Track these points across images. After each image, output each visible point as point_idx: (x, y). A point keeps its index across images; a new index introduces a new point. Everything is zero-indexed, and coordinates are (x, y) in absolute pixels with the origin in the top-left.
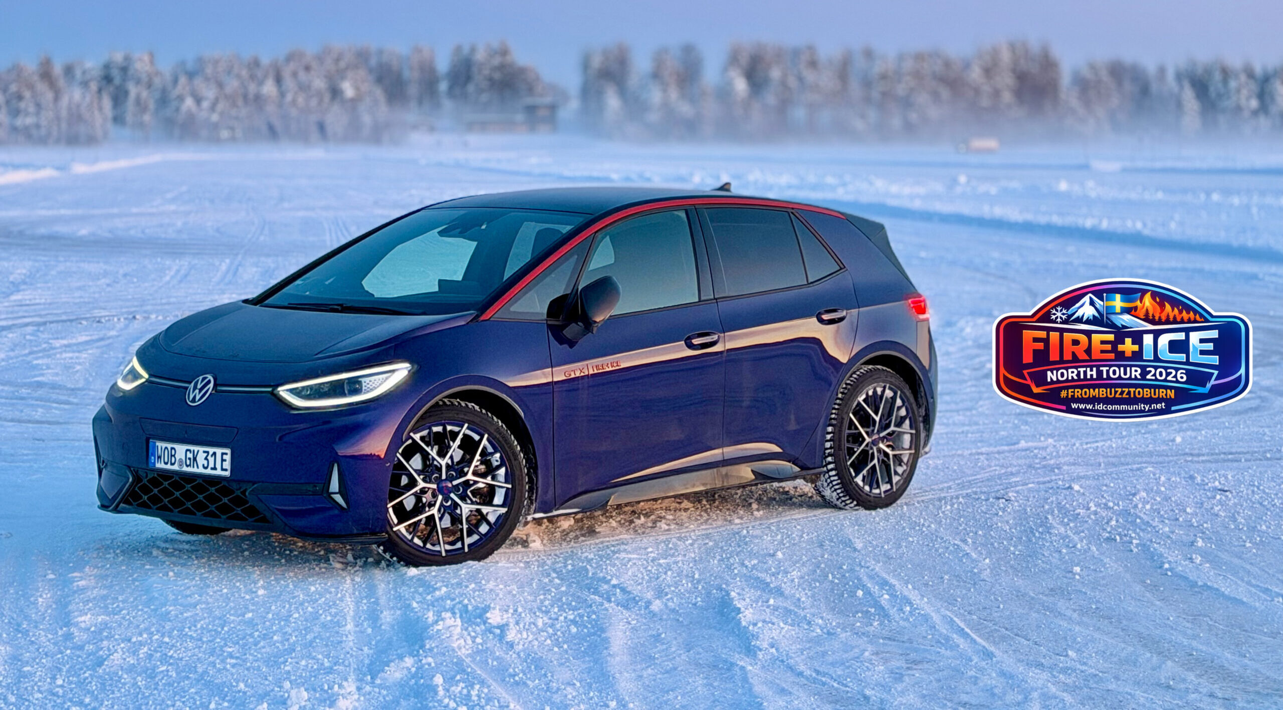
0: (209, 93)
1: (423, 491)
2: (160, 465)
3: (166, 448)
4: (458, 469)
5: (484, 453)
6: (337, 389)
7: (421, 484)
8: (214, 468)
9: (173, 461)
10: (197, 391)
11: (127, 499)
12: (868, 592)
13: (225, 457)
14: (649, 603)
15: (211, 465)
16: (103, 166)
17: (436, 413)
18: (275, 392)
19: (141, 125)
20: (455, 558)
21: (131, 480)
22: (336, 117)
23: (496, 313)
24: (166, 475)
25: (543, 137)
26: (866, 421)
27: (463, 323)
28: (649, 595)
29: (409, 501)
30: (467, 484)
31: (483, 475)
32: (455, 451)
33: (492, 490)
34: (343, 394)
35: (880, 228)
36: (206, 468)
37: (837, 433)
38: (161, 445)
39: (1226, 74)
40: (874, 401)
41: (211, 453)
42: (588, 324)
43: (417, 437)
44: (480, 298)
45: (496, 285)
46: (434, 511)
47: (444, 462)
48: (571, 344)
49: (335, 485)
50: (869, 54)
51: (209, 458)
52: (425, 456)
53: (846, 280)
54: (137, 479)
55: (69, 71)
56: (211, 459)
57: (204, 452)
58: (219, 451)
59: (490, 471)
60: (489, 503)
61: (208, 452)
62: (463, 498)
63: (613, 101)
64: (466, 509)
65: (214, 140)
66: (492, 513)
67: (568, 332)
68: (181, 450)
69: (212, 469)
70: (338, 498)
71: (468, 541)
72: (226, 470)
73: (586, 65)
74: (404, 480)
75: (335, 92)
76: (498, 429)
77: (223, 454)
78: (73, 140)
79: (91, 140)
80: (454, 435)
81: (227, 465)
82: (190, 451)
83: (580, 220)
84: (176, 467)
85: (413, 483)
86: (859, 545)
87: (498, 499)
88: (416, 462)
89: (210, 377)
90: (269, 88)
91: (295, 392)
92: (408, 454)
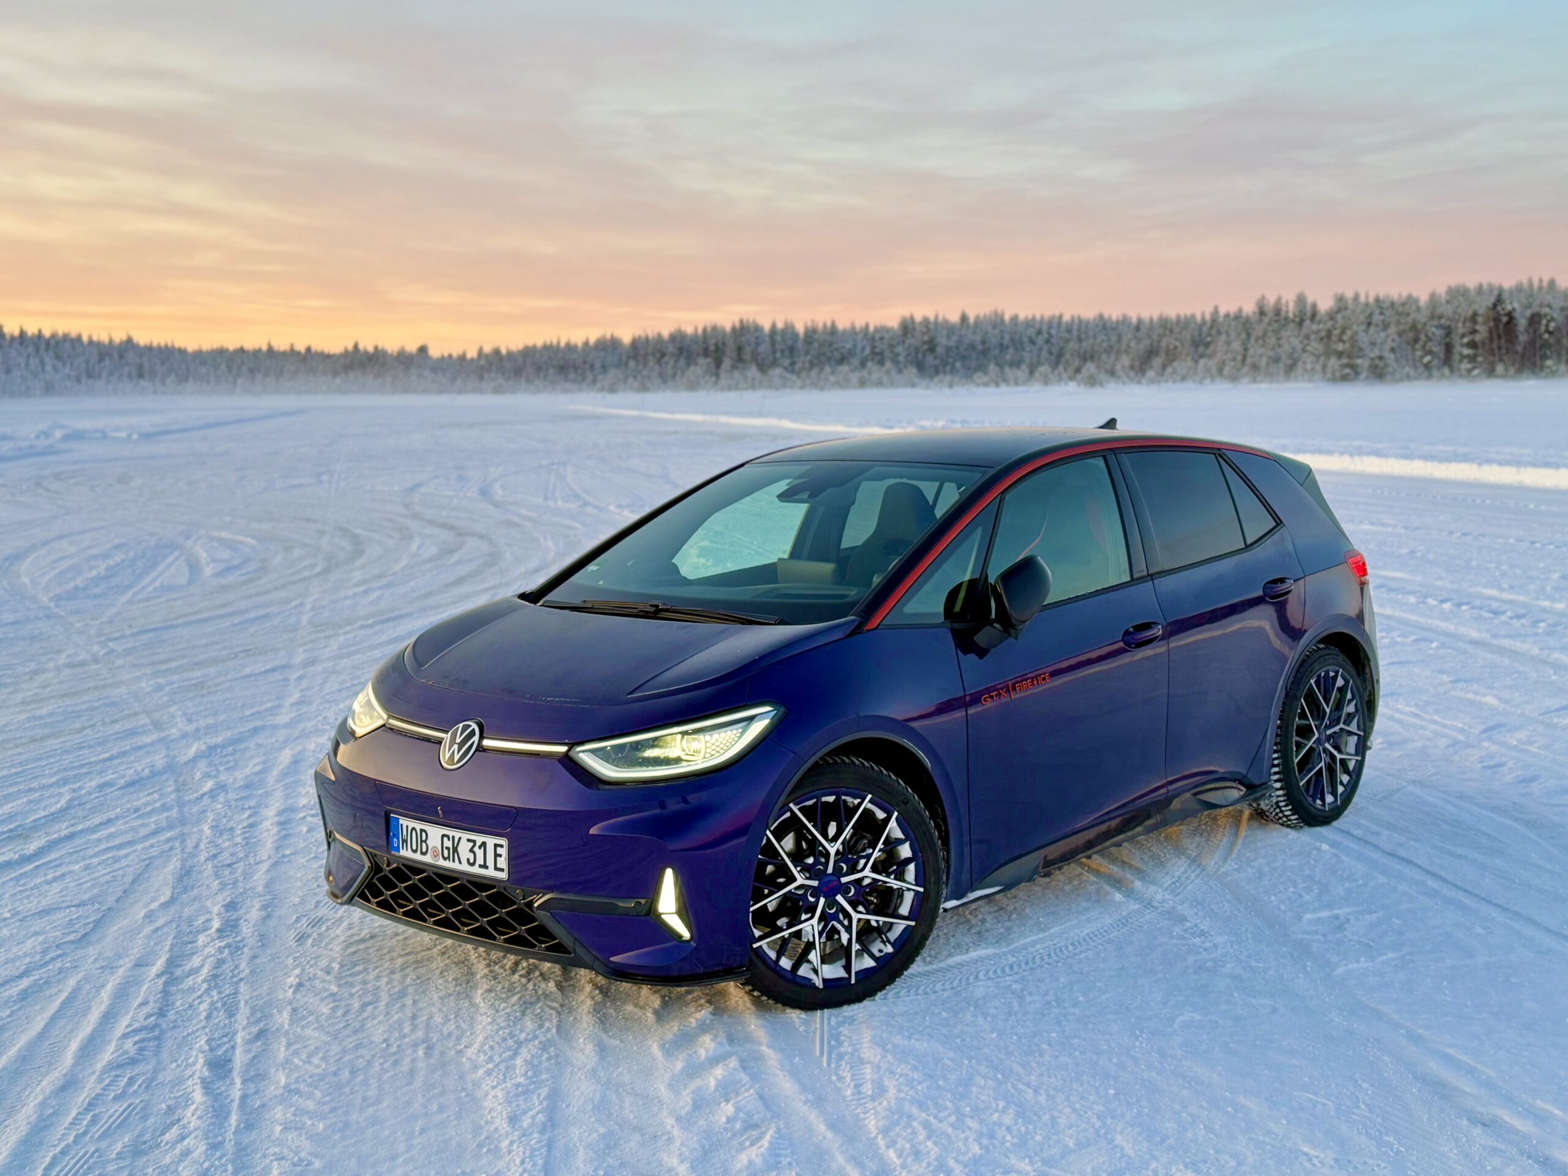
2: (406, 853)
3: (413, 829)
5: (890, 840)
8: (484, 866)
9: (424, 850)
10: (456, 747)
11: (363, 891)
13: (499, 850)
15: (480, 861)
18: (571, 753)
21: (366, 869)
23: (885, 617)
24: (415, 868)
27: (841, 633)
30: (861, 883)
35: (1308, 472)
36: (473, 864)
38: (406, 823)
41: (478, 843)
43: (794, 810)
47: (832, 847)
49: (668, 900)
51: (476, 849)
53: (1284, 539)
54: (376, 868)
56: (480, 853)
57: (469, 840)
58: (491, 841)
61: (474, 842)
62: (855, 902)
67: (979, 638)
68: (435, 833)
69: (480, 866)
70: (676, 925)
72: (502, 870)
77: (496, 846)
80: (850, 809)
81: (503, 862)
82: (448, 837)
84: (428, 859)
87: (904, 908)
89: (474, 726)
91: (601, 755)
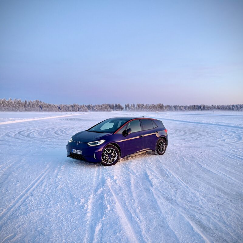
0: (96, 107)
1: (106, 156)
2: (73, 152)
4: (111, 153)
5: (114, 151)
6: (95, 143)
7: (106, 155)
10: (78, 143)
11: (70, 156)
12: (165, 172)
14: (136, 174)
16: (87, 113)
17: (108, 146)
18: (87, 143)
19: (91, 110)
20: (110, 165)
22: (106, 110)
23: (116, 133)
24: (74, 153)
25: (122, 111)
26: (160, 145)
27: (111, 134)
28: (136, 172)
29: (105, 157)
30: (112, 155)
31: (114, 154)
32: (111, 151)
33: (115, 156)
34: (96, 144)
35: (161, 122)
36: (79, 153)
37: (157, 146)
38: (73, 150)
39: (177, 106)
40: (161, 142)
42: (128, 134)
43: (106, 149)
44: (114, 131)
45: (116, 129)
46: (108, 159)
47: (109, 153)
48: (125, 137)
49: (95, 156)
50: (148, 104)
52: (107, 152)
53: (158, 128)
54: (71, 153)
55: (85, 106)
57: (78, 151)
58: (80, 151)
59: (115, 154)
60: (115, 158)
62: (111, 157)
63: (128, 108)
64: (112, 158)
65: (96, 111)
66: (115, 159)
67: (125, 135)
68: (76, 150)
70: (95, 158)
71: (112, 163)
72: (81, 153)
73: (126, 105)
74: (104, 155)
75: (106, 108)
76: (116, 148)
78: (85, 111)
79: (87, 111)
80: (110, 149)
83: (126, 121)
85: (105, 155)
86: (161, 162)
87: (116, 157)
88: (106, 152)
89: (79, 141)
90: (101, 107)
91: (90, 144)
92: (104, 152)
